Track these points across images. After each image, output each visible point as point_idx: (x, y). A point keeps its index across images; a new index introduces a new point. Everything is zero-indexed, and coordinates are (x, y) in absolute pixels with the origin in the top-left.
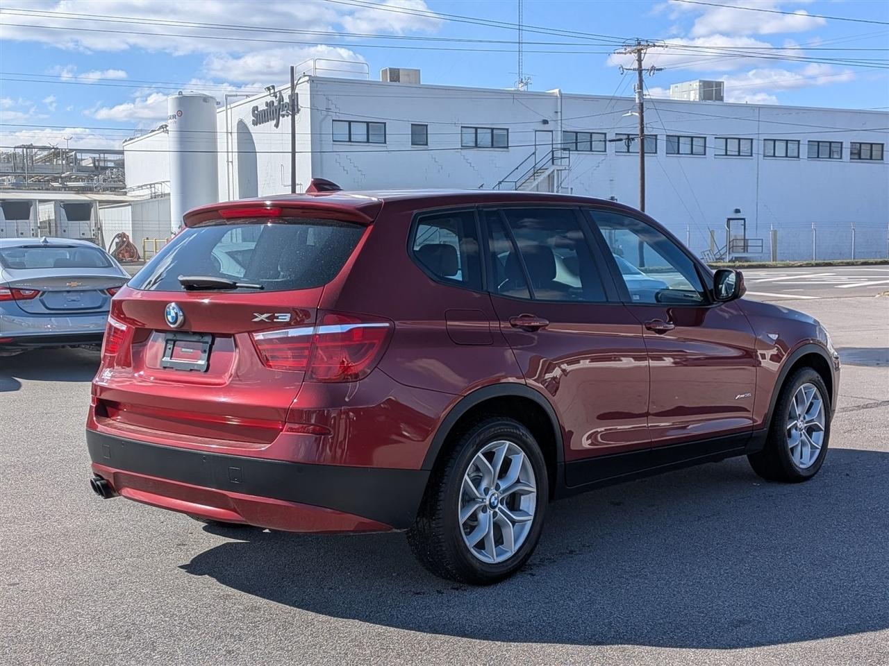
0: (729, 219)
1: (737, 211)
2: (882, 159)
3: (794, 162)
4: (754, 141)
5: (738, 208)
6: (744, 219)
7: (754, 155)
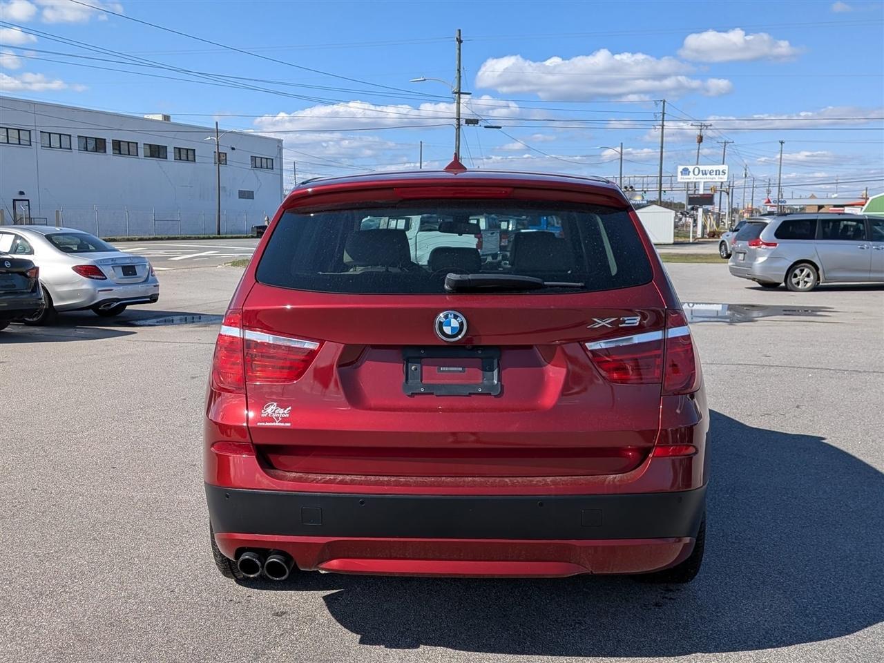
0: (14, 200)
1: (22, 193)
2: (137, 155)
3: (66, 154)
4: (32, 132)
5: (22, 190)
6: (28, 200)
7: (32, 143)
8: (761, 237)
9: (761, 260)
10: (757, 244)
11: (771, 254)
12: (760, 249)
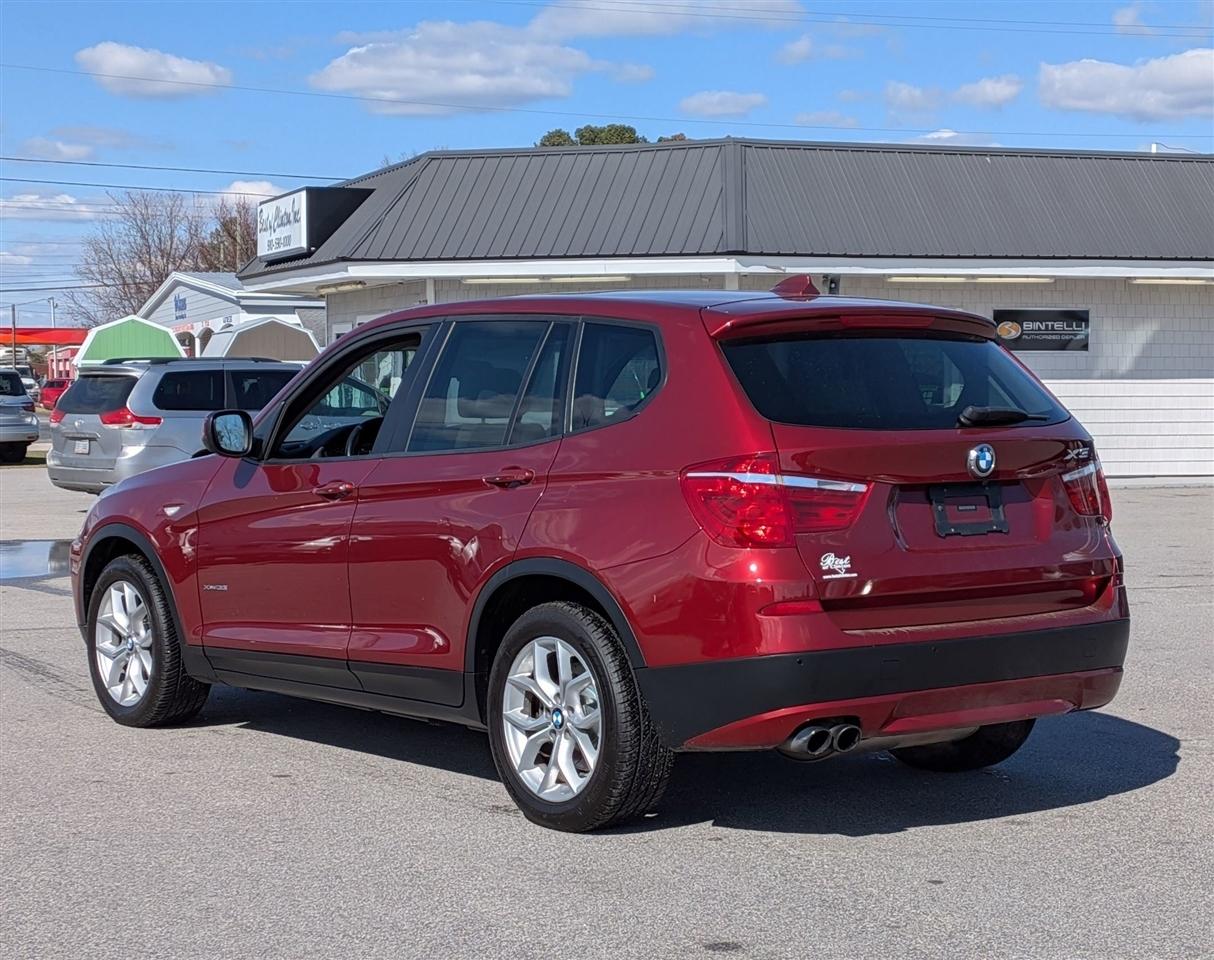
8: (128, 405)
9: (132, 451)
10: (119, 420)
11: (150, 441)
12: (127, 430)
